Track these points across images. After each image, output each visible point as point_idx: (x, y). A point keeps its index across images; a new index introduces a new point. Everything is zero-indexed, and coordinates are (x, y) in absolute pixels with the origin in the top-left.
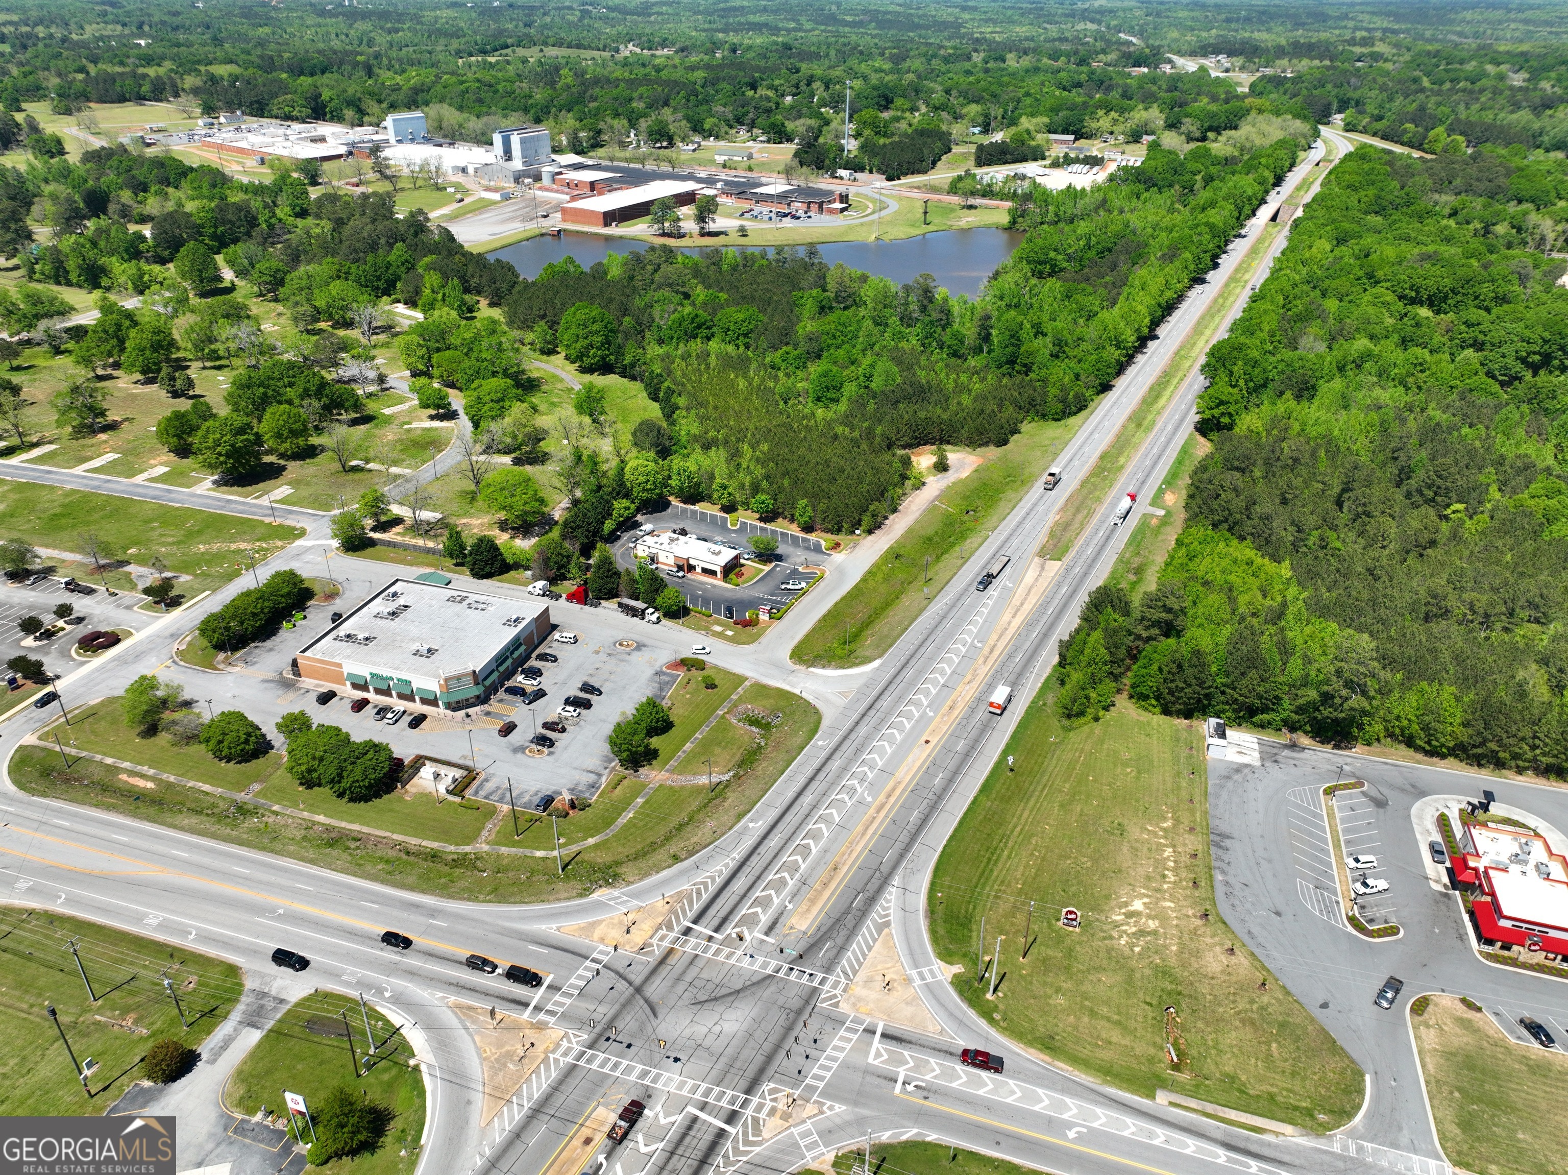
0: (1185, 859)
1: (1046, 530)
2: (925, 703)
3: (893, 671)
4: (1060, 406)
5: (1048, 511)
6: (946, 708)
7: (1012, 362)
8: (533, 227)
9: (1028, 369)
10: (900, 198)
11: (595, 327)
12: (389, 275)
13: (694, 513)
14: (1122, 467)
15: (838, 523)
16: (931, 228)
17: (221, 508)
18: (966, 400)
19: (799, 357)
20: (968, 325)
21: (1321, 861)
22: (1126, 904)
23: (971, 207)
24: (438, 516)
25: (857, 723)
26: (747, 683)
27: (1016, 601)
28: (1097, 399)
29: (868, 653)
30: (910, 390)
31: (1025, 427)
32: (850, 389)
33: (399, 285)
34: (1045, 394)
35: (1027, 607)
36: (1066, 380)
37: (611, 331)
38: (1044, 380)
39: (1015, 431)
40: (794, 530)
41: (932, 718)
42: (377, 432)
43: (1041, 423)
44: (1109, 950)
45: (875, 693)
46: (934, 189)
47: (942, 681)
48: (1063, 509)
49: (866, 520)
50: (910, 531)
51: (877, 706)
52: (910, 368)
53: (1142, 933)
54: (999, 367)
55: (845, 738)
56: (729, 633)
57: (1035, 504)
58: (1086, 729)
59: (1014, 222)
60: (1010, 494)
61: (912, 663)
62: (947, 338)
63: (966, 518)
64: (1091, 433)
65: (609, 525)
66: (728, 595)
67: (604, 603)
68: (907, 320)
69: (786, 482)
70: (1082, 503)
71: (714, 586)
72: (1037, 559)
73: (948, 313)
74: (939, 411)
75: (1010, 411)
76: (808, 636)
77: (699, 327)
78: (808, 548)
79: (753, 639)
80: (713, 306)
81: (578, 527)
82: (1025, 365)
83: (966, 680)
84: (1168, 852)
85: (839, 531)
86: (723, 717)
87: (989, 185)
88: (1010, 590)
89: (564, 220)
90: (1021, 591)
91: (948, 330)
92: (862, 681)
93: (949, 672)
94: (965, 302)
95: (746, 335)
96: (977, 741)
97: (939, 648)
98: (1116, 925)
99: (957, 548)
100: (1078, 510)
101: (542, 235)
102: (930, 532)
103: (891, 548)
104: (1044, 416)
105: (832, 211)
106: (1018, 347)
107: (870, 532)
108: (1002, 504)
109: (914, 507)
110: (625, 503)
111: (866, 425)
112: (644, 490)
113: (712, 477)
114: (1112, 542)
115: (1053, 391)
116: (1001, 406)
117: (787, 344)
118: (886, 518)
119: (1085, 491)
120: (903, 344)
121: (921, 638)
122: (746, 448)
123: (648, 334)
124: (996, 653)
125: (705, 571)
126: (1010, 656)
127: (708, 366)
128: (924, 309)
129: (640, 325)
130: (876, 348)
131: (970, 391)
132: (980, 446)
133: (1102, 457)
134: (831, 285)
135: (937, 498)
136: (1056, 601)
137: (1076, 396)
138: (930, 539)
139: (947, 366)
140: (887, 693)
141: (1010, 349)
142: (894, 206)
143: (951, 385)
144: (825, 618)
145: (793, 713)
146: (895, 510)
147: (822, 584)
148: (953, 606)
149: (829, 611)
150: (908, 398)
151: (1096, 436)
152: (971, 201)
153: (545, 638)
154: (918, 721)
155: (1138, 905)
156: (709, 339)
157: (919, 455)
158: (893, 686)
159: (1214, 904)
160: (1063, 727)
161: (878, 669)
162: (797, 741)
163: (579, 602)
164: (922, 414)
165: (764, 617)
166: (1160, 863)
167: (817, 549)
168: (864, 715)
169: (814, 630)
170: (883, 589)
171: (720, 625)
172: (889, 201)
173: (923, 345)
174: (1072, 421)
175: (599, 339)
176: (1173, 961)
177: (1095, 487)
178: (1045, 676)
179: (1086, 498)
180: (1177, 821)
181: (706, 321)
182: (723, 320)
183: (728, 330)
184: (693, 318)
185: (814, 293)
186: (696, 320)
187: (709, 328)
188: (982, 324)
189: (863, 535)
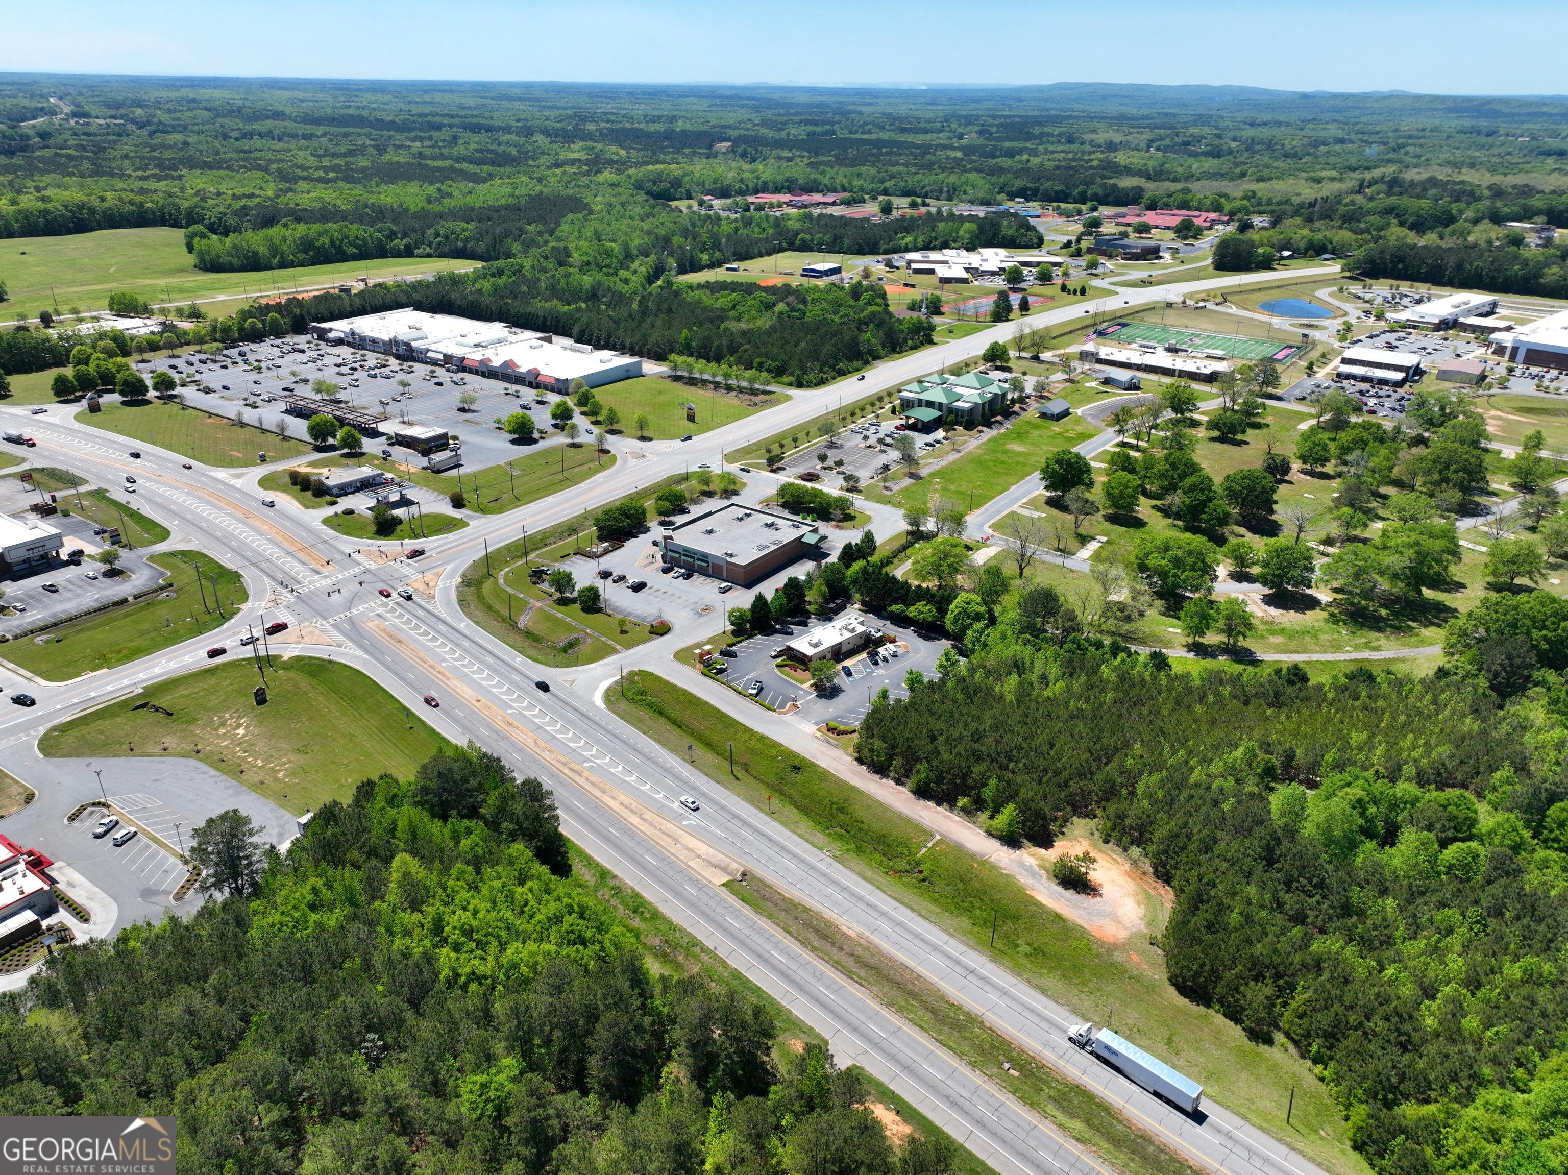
0: (244, 767)
1: (814, 905)
5: (874, 930)
21: (156, 823)
22: (247, 727)
27: (651, 816)
41: (504, 710)
44: (229, 708)
47: (548, 728)
53: (223, 724)
60: (961, 924)
84: (260, 763)
90: (669, 827)
93: (558, 736)
98: (239, 717)
109: (924, 813)
110: (931, 610)
135: (953, 842)
154: (507, 703)
155: (241, 731)
159: (200, 760)
166: (256, 756)
169: (674, 686)
170: (735, 745)
176: (191, 728)
180: (276, 779)
189: (855, 753)
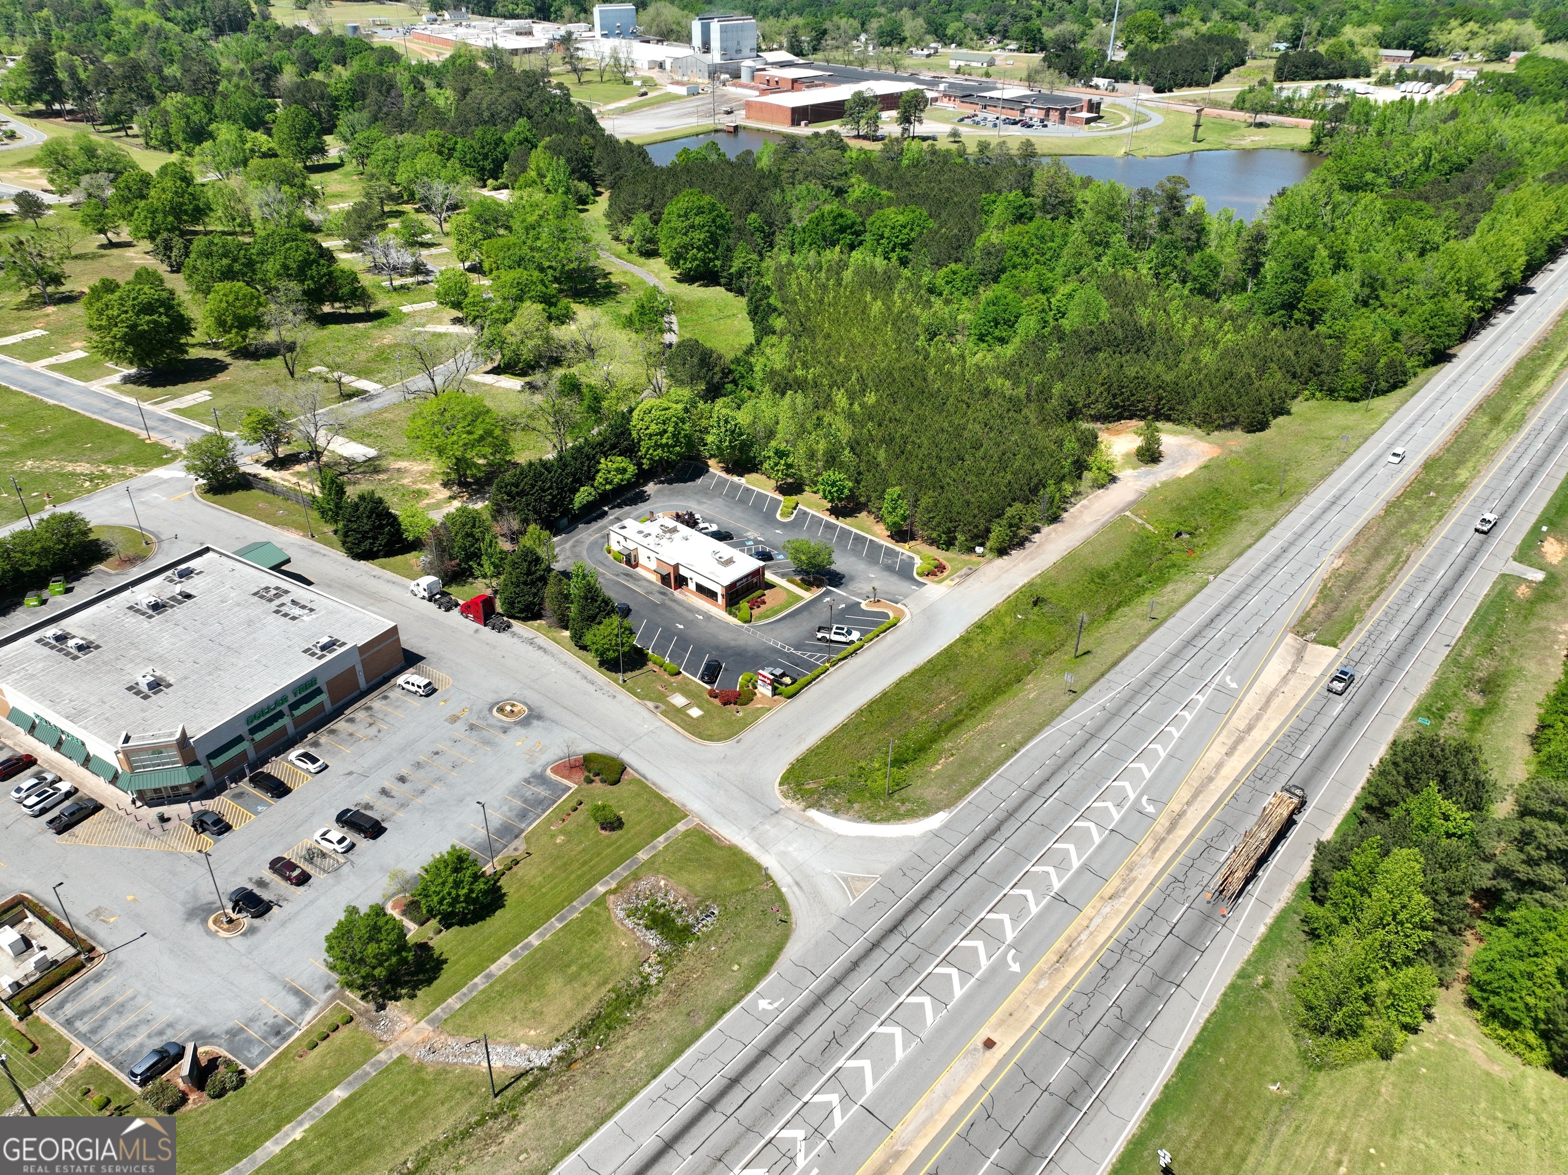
1: (1314, 584)
2: (1010, 935)
3: (964, 844)
4: (1362, 379)
5: (1321, 549)
6: (1050, 956)
7: (1289, 306)
8: (708, 123)
9: (1315, 318)
10: (1168, 112)
11: (698, 220)
12: (498, 153)
13: (735, 487)
14: (1463, 486)
15: (949, 531)
16: (1201, 146)
17: (102, 412)
18: (1207, 356)
19: (970, 279)
20: (1228, 250)
23: (1261, 125)
24: (372, 452)
25: (855, 965)
26: (681, 827)
27: (1239, 721)
28: (1424, 374)
29: (929, 793)
30: (1120, 333)
31: (1297, 406)
32: (1028, 325)
33: (506, 167)
34: (1339, 358)
35: (1260, 736)
36: (1377, 338)
37: (722, 227)
38: (1340, 338)
39: (1281, 411)
40: (879, 534)
41: (1016, 979)
42: (376, 332)
43: (1326, 402)
45: (914, 892)
46: (1215, 104)
47: (1057, 885)
48: (1350, 549)
49: (998, 532)
50: (1070, 558)
51: (909, 926)
52: (1127, 302)
54: (1269, 313)
55: (819, 1000)
56: (695, 712)
57: (1300, 535)
58: (1358, 1071)
59: (1318, 142)
60: (1257, 512)
61: (1006, 831)
62: (1193, 265)
63: (1174, 544)
64: (1411, 426)
65: (583, 495)
66: (725, 637)
67: (517, 625)
68: (1139, 240)
69: (881, 455)
70: (1386, 541)
71: (708, 617)
72: (1290, 638)
73: (1201, 231)
74: (1160, 368)
75: (1276, 378)
76: (829, 740)
77: (842, 230)
78: (889, 569)
79: (731, 731)
80: (869, 206)
81: (521, 494)
82: (1311, 313)
83: (1108, 889)
85: (949, 544)
86: (601, 901)
87: (1289, 100)
88: (1231, 694)
89: (748, 118)
90: (1251, 701)
91: (1197, 256)
92: (896, 858)
93: (1076, 864)
94: (1229, 219)
95: (904, 246)
96: (1099, 1063)
97: (1068, 805)
99: (1147, 598)
100: (1377, 554)
101: (716, 131)
102: (1106, 562)
103: (1031, 584)
104: (1332, 393)
105: (1076, 121)
106: (1304, 283)
107: (1002, 552)
108: (1242, 526)
109: (1088, 518)
110: (620, 461)
111: (1038, 378)
112: (657, 446)
113: (771, 434)
114: (1438, 622)
115: (1351, 354)
116: (1262, 370)
117: (957, 260)
118: (1036, 530)
119: (1392, 521)
120: (1129, 274)
121: (1039, 775)
122: (840, 398)
123: (778, 238)
124: (1182, 833)
125: (701, 589)
126: (1209, 846)
127: (839, 282)
128: (1164, 225)
129: (771, 225)
130: (1084, 273)
131: (1216, 343)
132: (1219, 428)
133: (1428, 466)
134: (1039, 189)
135: (1130, 506)
136: (1318, 733)
137: (1390, 365)
138: (1103, 576)
139: (1187, 306)
140: (939, 896)
141: (1291, 285)
142: (1157, 119)
143: (1188, 331)
144: (871, 707)
145: (739, 913)
146: (1055, 519)
147: (890, 638)
148: (1115, 714)
149: (884, 695)
150: (1115, 345)
151: (1419, 430)
152: (1262, 118)
153: (386, 680)
154: (982, 982)
156: (852, 247)
157: (1118, 433)
158: (956, 880)
160: (1304, 1055)
161: (936, 834)
162: (722, 987)
163: (476, 619)
164: (1131, 371)
165: (764, 690)
167: (905, 572)
168: (875, 945)
169: (844, 728)
170: (998, 659)
171: (686, 693)
172: (1152, 114)
173: (1157, 275)
174: (1378, 403)
175: (699, 236)
177: (1412, 516)
178: (1277, 907)
179: (1392, 533)
181: (854, 224)
182: (878, 224)
183: (882, 237)
184: (835, 218)
185: (1011, 197)
186: (840, 220)
187: (858, 234)
188: (1251, 248)
189: (989, 556)
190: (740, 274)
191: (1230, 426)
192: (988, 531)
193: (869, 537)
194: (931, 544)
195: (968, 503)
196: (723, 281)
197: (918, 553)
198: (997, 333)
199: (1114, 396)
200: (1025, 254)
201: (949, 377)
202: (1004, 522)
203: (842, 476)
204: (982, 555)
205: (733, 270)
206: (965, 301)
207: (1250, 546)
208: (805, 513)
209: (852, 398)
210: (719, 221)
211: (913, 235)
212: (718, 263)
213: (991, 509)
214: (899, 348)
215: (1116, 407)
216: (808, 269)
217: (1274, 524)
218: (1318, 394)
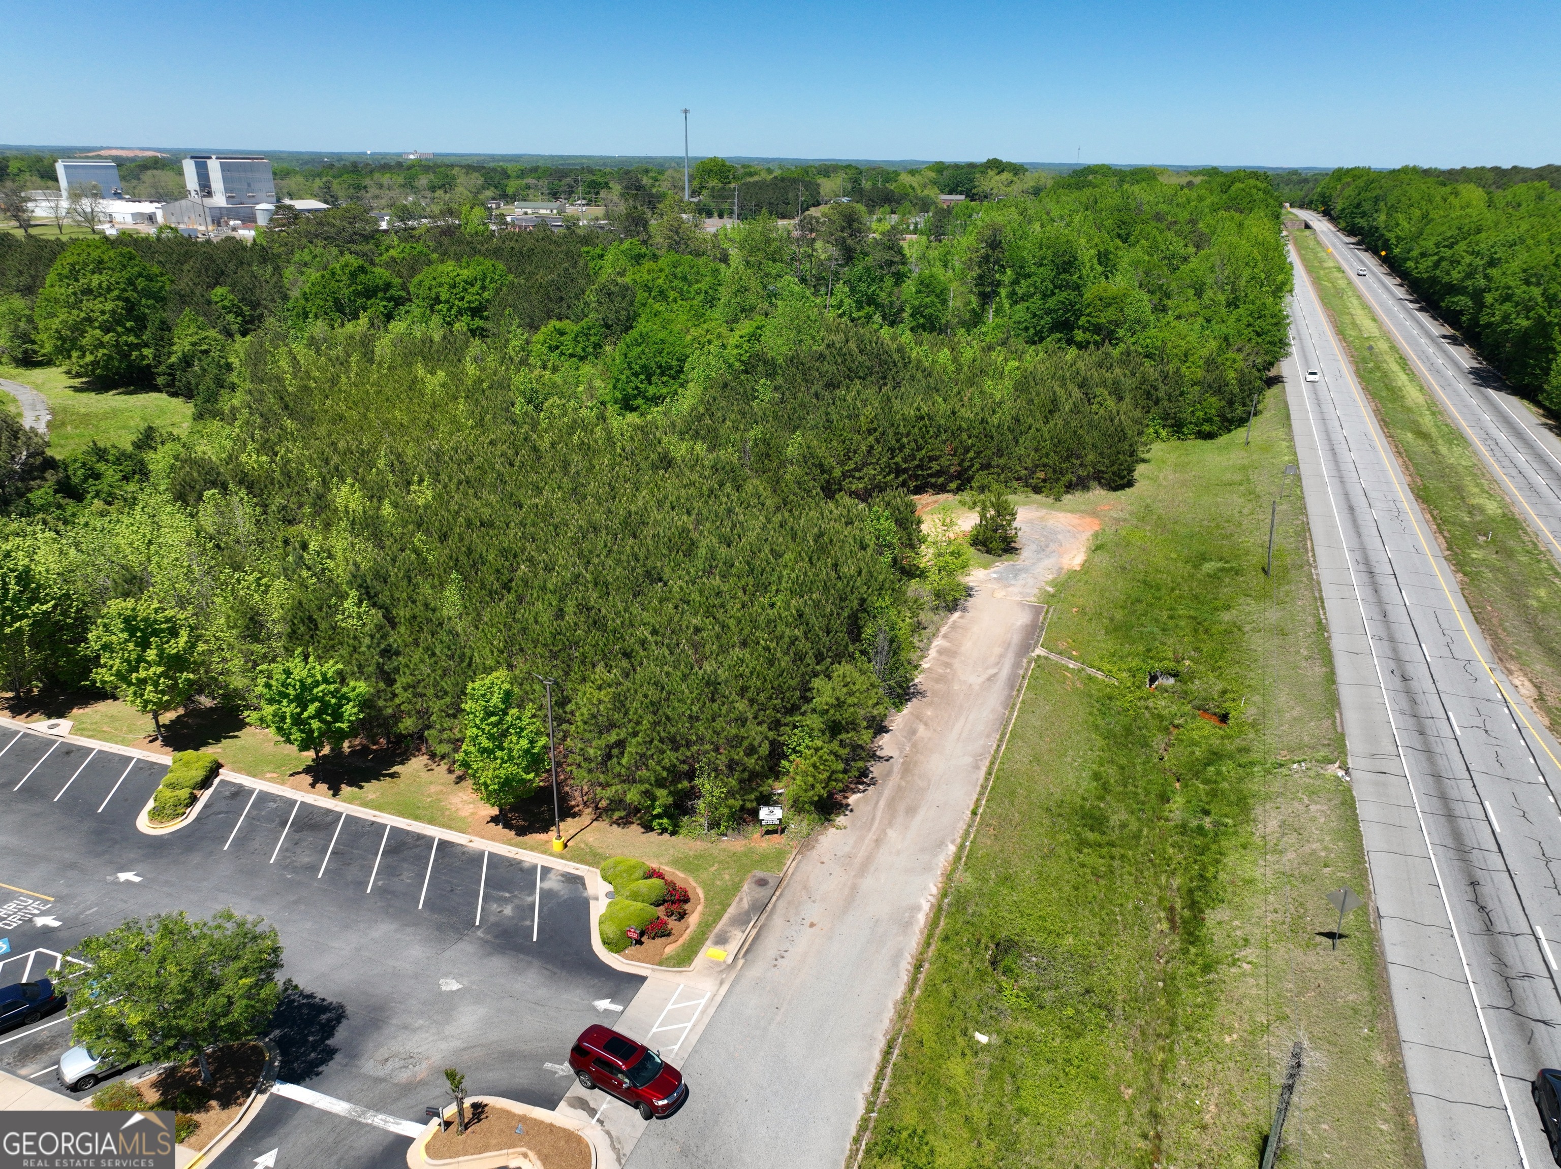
7: (1064, 326)
9: (1109, 334)
13: (26, 752)
15: (673, 776)
18: (998, 389)
19: (585, 334)
31: (1151, 450)
32: (705, 365)
36: (1212, 346)
37: (146, 292)
38: (1157, 354)
39: (1136, 458)
40: (467, 820)
43: (1174, 443)
48: (1504, 651)
57: (1392, 641)
60: (1257, 609)
64: (1333, 451)
68: (815, 282)
77: (370, 293)
78: (510, 942)
80: (412, 265)
82: (1097, 329)
85: (679, 813)
95: (476, 312)
99: (1244, 867)
102: (1074, 778)
104: (1180, 428)
106: (1078, 290)
108: (1258, 643)
109: (969, 675)
117: (561, 318)
118: (879, 728)
119: (1497, 589)
127: (368, 357)
128: (849, 256)
134: (661, 238)
135: (1032, 637)
138: (1093, 819)
141: (1062, 296)
146: (903, 692)
156: (389, 317)
167: (562, 944)
175: (103, 307)
181: (388, 286)
182: (427, 284)
183: (437, 301)
184: (353, 275)
185: (626, 245)
186: (362, 277)
187: (399, 302)
188: (986, 259)
189: (799, 826)
190: (187, 362)
191: (1081, 484)
192: (777, 753)
193: (437, 833)
194: (624, 822)
195: (712, 683)
196: (160, 381)
197: (592, 858)
198: (652, 390)
199: (892, 450)
200: (662, 295)
201: (586, 449)
202: (814, 721)
203: (331, 667)
204: (779, 829)
205: (173, 359)
206: (586, 369)
207: (1331, 678)
208: (239, 793)
209: (376, 494)
210: (141, 283)
211: (486, 295)
212: (146, 351)
213: (779, 690)
214: (480, 423)
215: (899, 471)
216: (312, 342)
217: (1322, 627)
218: (1163, 433)
